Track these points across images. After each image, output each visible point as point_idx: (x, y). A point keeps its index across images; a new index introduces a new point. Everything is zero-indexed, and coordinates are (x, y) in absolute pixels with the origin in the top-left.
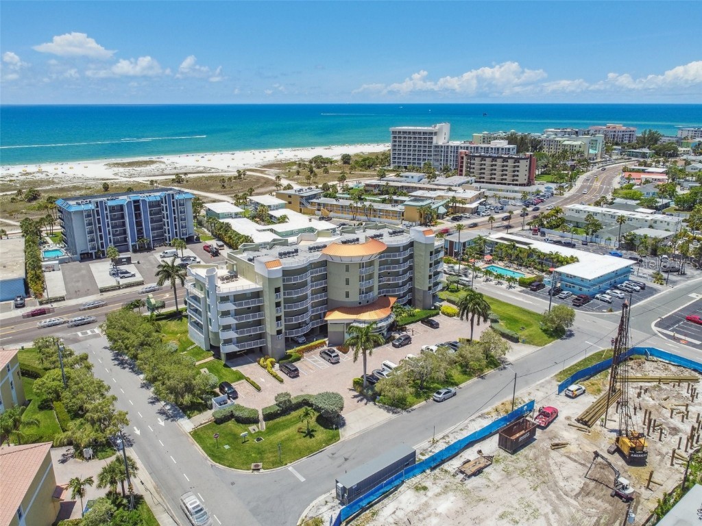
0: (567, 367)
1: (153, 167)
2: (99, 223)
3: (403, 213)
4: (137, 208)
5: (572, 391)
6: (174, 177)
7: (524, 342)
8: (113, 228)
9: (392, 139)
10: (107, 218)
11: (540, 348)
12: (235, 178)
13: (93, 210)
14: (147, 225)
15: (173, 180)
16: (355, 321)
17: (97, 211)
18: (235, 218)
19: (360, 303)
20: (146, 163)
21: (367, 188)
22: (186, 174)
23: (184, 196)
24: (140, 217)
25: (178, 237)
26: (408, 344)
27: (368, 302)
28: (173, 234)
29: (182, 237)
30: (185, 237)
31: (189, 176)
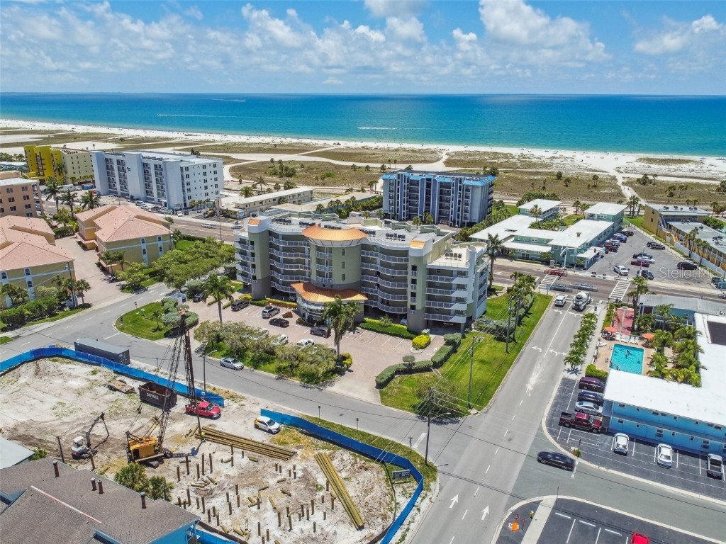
2: (398, 192)
5: (256, 420)
6: (641, 177)
7: (381, 392)
8: (410, 198)
10: (405, 189)
11: (380, 404)
13: (396, 180)
14: (434, 201)
15: (638, 180)
17: (399, 182)
19: (317, 284)
22: (655, 175)
23: (472, 183)
24: (430, 195)
25: (460, 220)
26: (322, 336)
27: (324, 285)
28: (455, 216)
29: (463, 220)
30: (466, 221)
31: (659, 178)
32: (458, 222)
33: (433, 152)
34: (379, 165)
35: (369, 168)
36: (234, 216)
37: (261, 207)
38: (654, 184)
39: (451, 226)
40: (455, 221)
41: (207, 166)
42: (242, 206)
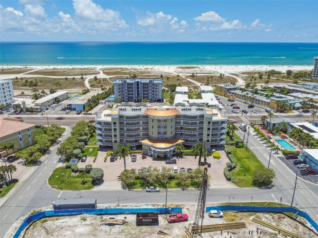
0: (234, 202)
1: (192, 70)
2: (123, 89)
3: (269, 103)
4: (138, 85)
5: (210, 213)
6: (191, 74)
7: (232, 182)
8: (128, 91)
9: (314, 63)
10: (126, 87)
11: (239, 188)
12: (219, 77)
13: (121, 84)
14: (141, 92)
15: (191, 76)
16: (152, 146)
17: (123, 84)
18: (184, 94)
19: (158, 138)
20: (193, 68)
21: (276, 89)
23: (158, 82)
24: (139, 89)
25: (154, 99)
26: (173, 163)
27: (162, 139)
28: (151, 97)
29: (155, 99)
30: (157, 99)
31: (198, 75)
32: (153, 100)
33: (92, 69)
34: (80, 77)
35: (75, 78)
36: (36, 111)
37: (48, 104)
38: (197, 77)
39: (150, 102)
40: (151, 100)
41: (4, 84)
42: (40, 105)
